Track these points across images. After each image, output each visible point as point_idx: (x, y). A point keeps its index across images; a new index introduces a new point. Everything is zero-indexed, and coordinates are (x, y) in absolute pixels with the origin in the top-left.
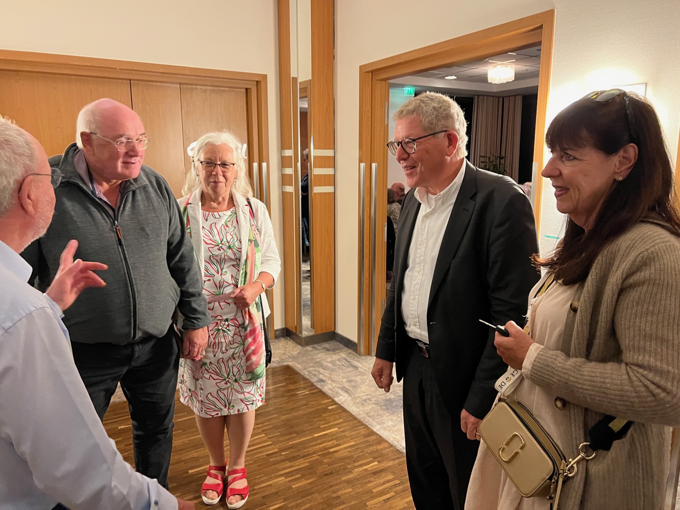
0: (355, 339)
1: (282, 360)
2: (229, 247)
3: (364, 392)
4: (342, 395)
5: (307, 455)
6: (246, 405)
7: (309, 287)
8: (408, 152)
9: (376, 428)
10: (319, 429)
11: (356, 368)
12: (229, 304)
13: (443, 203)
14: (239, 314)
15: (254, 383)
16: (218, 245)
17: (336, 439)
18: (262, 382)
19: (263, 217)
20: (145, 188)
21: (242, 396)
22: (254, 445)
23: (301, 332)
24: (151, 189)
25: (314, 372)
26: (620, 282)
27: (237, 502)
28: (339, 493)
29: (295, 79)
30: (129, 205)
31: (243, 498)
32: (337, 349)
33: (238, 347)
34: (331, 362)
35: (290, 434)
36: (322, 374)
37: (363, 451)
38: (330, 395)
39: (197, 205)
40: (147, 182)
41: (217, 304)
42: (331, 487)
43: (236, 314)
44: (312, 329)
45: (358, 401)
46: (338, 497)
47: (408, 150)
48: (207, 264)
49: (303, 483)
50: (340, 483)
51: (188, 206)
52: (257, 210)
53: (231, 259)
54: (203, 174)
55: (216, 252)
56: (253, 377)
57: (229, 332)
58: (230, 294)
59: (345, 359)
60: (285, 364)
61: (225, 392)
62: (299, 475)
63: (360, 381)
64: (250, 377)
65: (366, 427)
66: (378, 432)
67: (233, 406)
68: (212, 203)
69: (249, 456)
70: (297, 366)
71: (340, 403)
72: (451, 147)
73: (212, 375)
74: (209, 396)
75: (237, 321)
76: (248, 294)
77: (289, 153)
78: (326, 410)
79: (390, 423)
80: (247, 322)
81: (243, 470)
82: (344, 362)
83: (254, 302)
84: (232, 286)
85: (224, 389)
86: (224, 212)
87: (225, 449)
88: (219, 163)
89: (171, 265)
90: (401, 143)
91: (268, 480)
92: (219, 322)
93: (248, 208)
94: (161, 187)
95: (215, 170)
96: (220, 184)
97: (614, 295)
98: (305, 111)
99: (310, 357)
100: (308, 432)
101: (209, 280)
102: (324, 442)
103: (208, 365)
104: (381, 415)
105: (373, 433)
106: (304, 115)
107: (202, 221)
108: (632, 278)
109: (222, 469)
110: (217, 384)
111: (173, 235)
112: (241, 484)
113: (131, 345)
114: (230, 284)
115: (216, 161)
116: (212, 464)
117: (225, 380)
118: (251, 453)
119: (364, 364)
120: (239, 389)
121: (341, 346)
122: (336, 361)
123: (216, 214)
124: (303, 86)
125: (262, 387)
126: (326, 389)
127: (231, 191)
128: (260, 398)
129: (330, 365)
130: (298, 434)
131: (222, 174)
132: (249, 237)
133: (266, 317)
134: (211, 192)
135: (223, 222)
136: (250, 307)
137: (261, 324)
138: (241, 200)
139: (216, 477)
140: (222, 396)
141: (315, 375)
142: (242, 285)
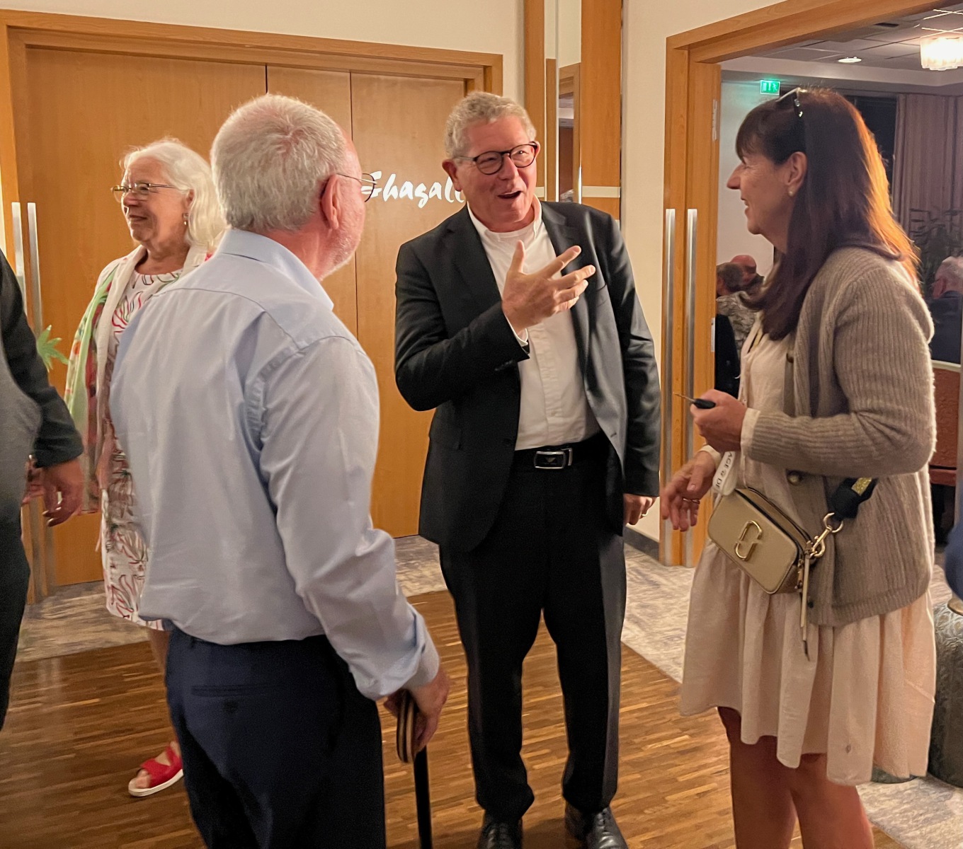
0: (656, 536)
26: (833, 321)
29: (552, 63)
97: (828, 336)
98: (570, 126)
106: (567, 133)
108: (846, 314)
119: (671, 579)
124: (565, 76)
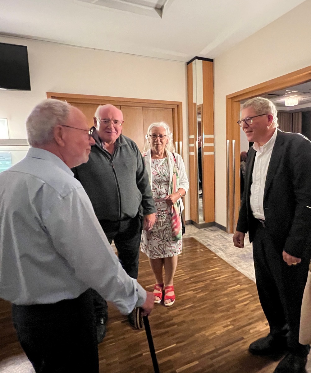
0: (225, 226)
1: (189, 235)
2: (164, 176)
3: (231, 251)
4: (220, 252)
5: (204, 281)
6: (173, 253)
7: (202, 201)
8: (249, 124)
9: (238, 268)
10: (209, 268)
11: (226, 239)
12: (164, 203)
13: (267, 149)
14: (169, 208)
15: (176, 242)
16: (158, 175)
17: (218, 273)
18: (180, 242)
19: (180, 161)
20: (125, 146)
21: (170, 249)
22: (177, 275)
23: (198, 222)
24: (129, 147)
25: (205, 241)
27: (169, 302)
28: (221, 300)
30: (118, 153)
31: (172, 301)
32: (216, 230)
33: (168, 224)
34: (214, 236)
35: (195, 270)
36: (209, 242)
37: (232, 279)
38: (213, 252)
39: (149, 156)
40: (127, 144)
41: (158, 203)
42: (216, 297)
43: (167, 208)
44: (204, 221)
45: (228, 255)
46: (220, 302)
47: (249, 123)
48: (154, 184)
49: (202, 294)
50: (221, 295)
51: (145, 157)
52: (177, 158)
53: (165, 181)
54: (151, 141)
55: (158, 178)
56: (176, 239)
57: (164, 217)
58: (164, 198)
59: (221, 235)
60: (191, 237)
61: (162, 246)
62: (200, 291)
63: (228, 245)
64: (174, 239)
65: (233, 268)
66: (239, 270)
67: (166, 254)
68: (156, 155)
69: (175, 280)
70: (197, 238)
71: (219, 256)
72: (269, 122)
73: (156, 238)
74: (154, 248)
75: (168, 211)
76: (173, 198)
77: (192, 137)
78: (212, 259)
79: (245, 266)
80: (172, 212)
81: (172, 287)
82: (220, 236)
83: (176, 203)
84: (165, 194)
85: (162, 245)
86: (162, 159)
87: (163, 276)
88: (159, 135)
89: (138, 183)
90: (245, 120)
91: (185, 292)
92: (159, 212)
93: (173, 157)
94: (133, 146)
95: (157, 138)
96: (159, 145)
99: (203, 234)
100: (204, 269)
101: (154, 191)
102: (212, 274)
103: (154, 233)
104: (240, 262)
105: (236, 271)
107: (152, 163)
109: (162, 286)
110: (159, 242)
111: (139, 169)
112: (171, 294)
113: (119, 221)
114: (164, 193)
115: (157, 134)
116: (157, 283)
117: (162, 240)
118: (176, 279)
119: (230, 237)
120: (169, 245)
121: (218, 229)
122: (216, 236)
123: (158, 160)
125: (181, 245)
126: (212, 249)
127: (165, 150)
128: (180, 250)
129: (213, 238)
130: (199, 270)
131: (160, 140)
132: (174, 171)
133: (182, 210)
134: (155, 149)
135: (161, 164)
136: (174, 205)
137: (179, 213)
138: (169, 154)
139: (159, 290)
140: (161, 248)
141: (206, 242)
142: (170, 194)
